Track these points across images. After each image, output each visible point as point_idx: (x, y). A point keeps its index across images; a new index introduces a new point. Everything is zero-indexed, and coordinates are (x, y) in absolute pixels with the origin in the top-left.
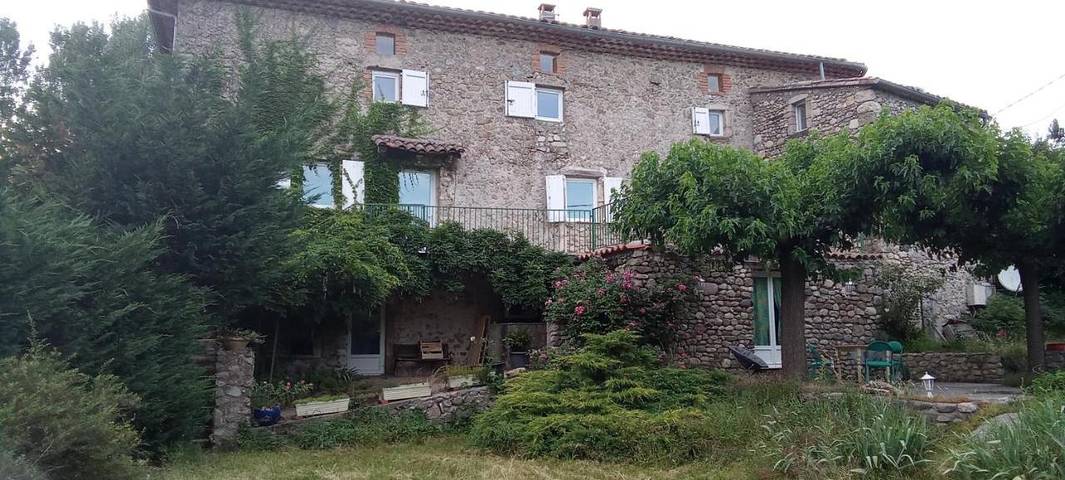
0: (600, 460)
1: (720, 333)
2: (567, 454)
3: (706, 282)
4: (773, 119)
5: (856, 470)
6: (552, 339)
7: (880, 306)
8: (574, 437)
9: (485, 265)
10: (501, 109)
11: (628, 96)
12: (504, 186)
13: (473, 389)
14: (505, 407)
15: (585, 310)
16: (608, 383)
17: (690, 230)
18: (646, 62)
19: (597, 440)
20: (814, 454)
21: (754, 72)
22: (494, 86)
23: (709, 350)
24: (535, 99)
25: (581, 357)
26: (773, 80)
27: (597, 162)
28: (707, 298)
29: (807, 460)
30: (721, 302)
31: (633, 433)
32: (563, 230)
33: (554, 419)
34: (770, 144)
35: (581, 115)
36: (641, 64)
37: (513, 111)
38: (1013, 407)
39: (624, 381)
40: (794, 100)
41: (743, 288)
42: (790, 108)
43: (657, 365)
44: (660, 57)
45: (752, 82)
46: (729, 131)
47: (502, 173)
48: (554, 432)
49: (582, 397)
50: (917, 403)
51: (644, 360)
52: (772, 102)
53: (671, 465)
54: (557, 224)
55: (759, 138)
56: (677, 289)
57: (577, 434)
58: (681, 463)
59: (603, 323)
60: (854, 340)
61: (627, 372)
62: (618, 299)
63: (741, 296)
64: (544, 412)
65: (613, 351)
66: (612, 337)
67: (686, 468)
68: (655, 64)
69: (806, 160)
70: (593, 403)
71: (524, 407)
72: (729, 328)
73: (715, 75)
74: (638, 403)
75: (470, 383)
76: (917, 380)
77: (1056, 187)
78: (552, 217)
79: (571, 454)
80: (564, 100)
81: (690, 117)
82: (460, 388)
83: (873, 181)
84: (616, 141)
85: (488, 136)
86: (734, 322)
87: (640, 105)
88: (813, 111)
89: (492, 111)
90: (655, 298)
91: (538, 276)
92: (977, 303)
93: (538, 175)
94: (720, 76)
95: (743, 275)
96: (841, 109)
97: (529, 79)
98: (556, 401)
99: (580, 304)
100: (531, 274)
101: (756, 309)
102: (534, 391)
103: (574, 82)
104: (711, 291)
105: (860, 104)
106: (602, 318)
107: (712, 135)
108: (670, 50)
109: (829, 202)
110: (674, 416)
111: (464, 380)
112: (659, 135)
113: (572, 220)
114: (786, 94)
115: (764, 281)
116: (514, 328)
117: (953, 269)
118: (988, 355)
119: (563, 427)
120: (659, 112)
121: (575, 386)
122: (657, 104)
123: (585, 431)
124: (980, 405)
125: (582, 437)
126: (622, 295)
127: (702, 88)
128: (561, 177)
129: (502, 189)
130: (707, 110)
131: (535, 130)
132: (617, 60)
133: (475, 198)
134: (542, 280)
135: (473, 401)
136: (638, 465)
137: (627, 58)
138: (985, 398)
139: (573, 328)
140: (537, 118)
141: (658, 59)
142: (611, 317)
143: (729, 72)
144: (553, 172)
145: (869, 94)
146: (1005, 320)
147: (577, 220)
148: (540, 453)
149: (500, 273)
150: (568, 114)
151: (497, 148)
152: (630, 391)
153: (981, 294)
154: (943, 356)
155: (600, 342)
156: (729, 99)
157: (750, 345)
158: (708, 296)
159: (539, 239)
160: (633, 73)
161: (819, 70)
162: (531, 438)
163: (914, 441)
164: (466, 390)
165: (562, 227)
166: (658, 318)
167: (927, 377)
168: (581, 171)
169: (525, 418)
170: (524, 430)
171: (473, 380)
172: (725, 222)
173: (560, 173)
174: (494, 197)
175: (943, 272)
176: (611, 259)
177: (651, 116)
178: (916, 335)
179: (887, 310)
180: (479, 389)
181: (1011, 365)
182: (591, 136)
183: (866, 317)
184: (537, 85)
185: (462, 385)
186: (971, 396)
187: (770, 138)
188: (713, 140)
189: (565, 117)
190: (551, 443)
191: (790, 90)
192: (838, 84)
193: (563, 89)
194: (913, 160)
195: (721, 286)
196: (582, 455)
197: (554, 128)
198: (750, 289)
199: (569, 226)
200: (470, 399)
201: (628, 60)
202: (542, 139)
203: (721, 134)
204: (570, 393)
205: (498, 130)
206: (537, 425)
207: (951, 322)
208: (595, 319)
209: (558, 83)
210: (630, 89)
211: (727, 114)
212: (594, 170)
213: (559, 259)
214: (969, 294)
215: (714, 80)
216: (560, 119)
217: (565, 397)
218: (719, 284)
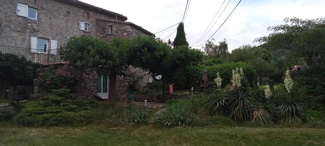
0: (62, 126)
1: (88, 89)
2: (52, 125)
3: (86, 74)
4: (103, 29)
5: (133, 123)
6: (36, 91)
7: (128, 83)
8: (53, 120)
9: (10, 66)
10: (15, 13)
11: (60, 15)
12: (15, 39)
13: (8, 107)
14: (27, 112)
15: (50, 82)
16: (62, 104)
17: (92, 62)
18: (66, 5)
19: (61, 120)
20: (123, 120)
21: (98, 14)
22: (13, 4)
23: (85, 94)
24: (28, 11)
25: (51, 97)
26: (103, 18)
27: (49, 35)
28: (85, 79)
29: (120, 122)
30: (89, 81)
31: (72, 118)
32: (36, 56)
33: (46, 115)
34: (102, 36)
35: (44, 19)
36: (64, 6)
37: (19, 14)
38: (163, 107)
39: (66, 104)
40: (109, 24)
41: (95, 77)
42: (108, 27)
43: (75, 99)
44: (70, 4)
45: (97, 17)
46: (90, 31)
47: (14, 34)
48: (46, 119)
49: (54, 108)
50: (144, 107)
51: (71, 98)
52: (103, 24)
53: (84, 126)
54: (34, 53)
55: (98, 34)
56: (78, 76)
57: (54, 119)
58: (86, 125)
59: (56, 86)
60: (123, 91)
61: (66, 101)
62: (61, 79)
63: (94, 79)
64: (41, 114)
65: (61, 95)
66: (61, 91)
67: (88, 126)
68: (69, 7)
69: (117, 44)
70: (58, 110)
71: (34, 112)
72: (91, 88)
73: (87, 13)
74: (71, 110)
75: (7, 105)
76: (144, 101)
77: (172, 57)
78: (32, 51)
79: (53, 125)
80: (38, 13)
81: (79, 24)
82: (3, 107)
83: (136, 53)
84: (55, 28)
85: (10, 21)
86: (92, 86)
87: (63, 18)
88: (114, 29)
89: (11, 13)
90: (71, 79)
91: (31, 70)
92: (150, 82)
93: (28, 37)
94: (88, 14)
95: (95, 73)
96: (122, 29)
97: (26, 4)
98: (45, 110)
99: (48, 81)
100: (28, 69)
101: (98, 83)
102: (36, 107)
103: (42, 8)
104: (87, 77)
105: (127, 29)
106: (56, 85)
107: (85, 31)
108: (74, 3)
109: (125, 57)
110: (83, 112)
111: (5, 104)
112: (69, 28)
113: (40, 52)
114: (107, 22)
115: (101, 75)
116: (20, 87)
117: (148, 74)
118: (153, 95)
119: (50, 117)
120: (69, 22)
121: (51, 105)
122: (69, 19)
123: (56, 118)
124: (157, 107)
125: (56, 120)
126: (62, 78)
127: (83, 16)
128: (36, 38)
129: (14, 40)
130: (84, 23)
131: (27, 21)
132: (56, 3)
133: (3, 42)
134: (32, 72)
135: (8, 111)
136: (74, 127)
137: (60, 3)
138: (158, 105)
139: (46, 88)
140: (28, 18)
141: (70, 5)
142: (58, 85)
143: (91, 13)
144: (34, 36)
145: (129, 27)
146: (156, 86)
147: (41, 52)
148: (42, 126)
149: (16, 69)
150: (39, 17)
151: (13, 26)
152: (69, 106)
153: (151, 80)
154: (143, 95)
155: (57, 92)
156: (90, 21)
157: (96, 93)
158: (86, 79)
159: (28, 58)
160: (62, 8)
161: (116, 17)
162: (38, 121)
163: (145, 115)
164: (6, 108)
165: (36, 54)
166: (72, 85)
167: (146, 101)
168: (43, 37)
169: (35, 115)
170: (35, 119)
171: (8, 104)
172: (102, 60)
173: (35, 37)
174: (11, 42)
175: (146, 75)
176: (57, 66)
177: (66, 22)
178: (137, 90)
179: (131, 84)
180: (10, 107)
181: (158, 97)
182: (47, 26)
183: (125, 85)
184: (28, 7)
185: (4, 106)
186: (155, 105)
187: (102, 34)
188: (85, 32)
189: (38, 18)
190: (45, 122)
191: (108, 21)
192: (121, 22)
193: (38, 9)
194: (146, 49)
195: (89, 76)
196: (56, 125)
197: (34, 22)
198: (97, 77)
199: (38, 54)
200: (7, 110)
201: (60, 4)
202: (29, 25)
203: (88, 31)
204: (49, 107)
205: (14, 19)
206: (40, 117)
207: (144, 87)
208: (53, 85)
209: (36, 7)
210: (60, 13)
211: (90, 25)
212: (47, 37)
213: (37, 66)
214: (148, 80)
215: (86, 14)
216: (36, 19)
217: (48, 109)
218: (89, 75)
